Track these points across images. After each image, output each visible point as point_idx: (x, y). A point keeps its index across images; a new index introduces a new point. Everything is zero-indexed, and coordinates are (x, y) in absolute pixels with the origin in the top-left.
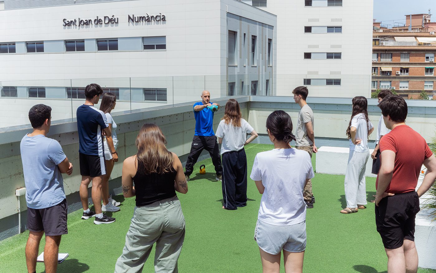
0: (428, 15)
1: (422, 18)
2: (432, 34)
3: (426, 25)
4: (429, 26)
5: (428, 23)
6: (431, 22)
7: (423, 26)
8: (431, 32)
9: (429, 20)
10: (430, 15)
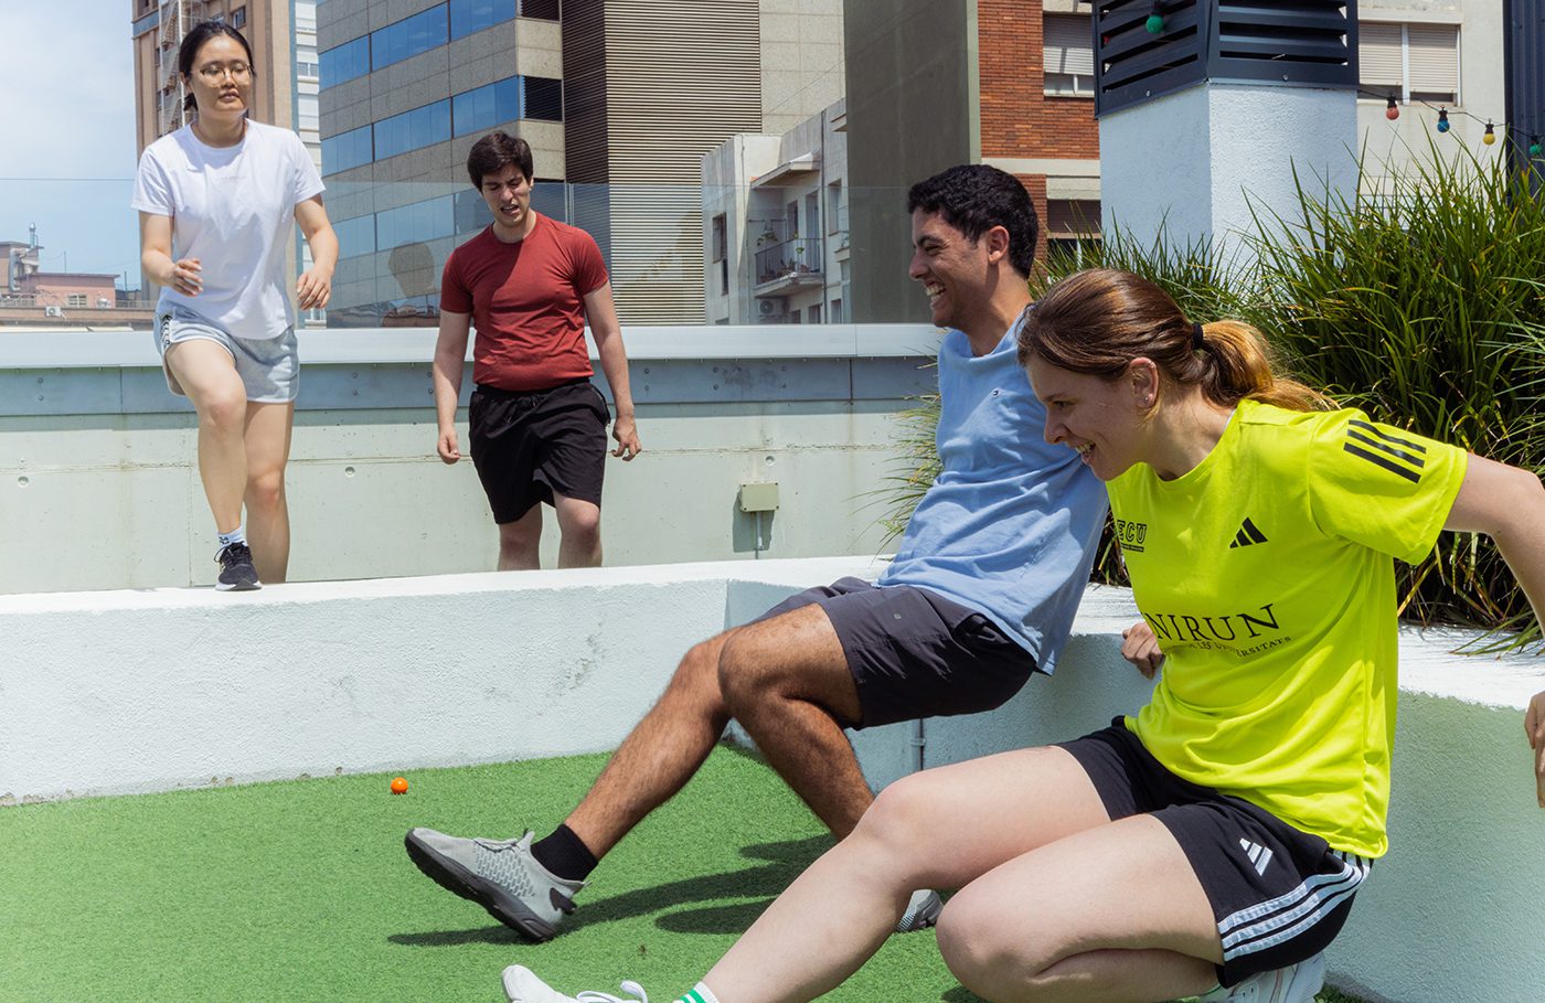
0: (28, 246)
1: (8, 256)
2: (52, 316)
3: (24, 282)
4: (38, 288)
5: (31, 276)
6: (40, 270)
7: (14, 289)
8: (48, 308)
9: (35, 268)
10: (37, 248)
